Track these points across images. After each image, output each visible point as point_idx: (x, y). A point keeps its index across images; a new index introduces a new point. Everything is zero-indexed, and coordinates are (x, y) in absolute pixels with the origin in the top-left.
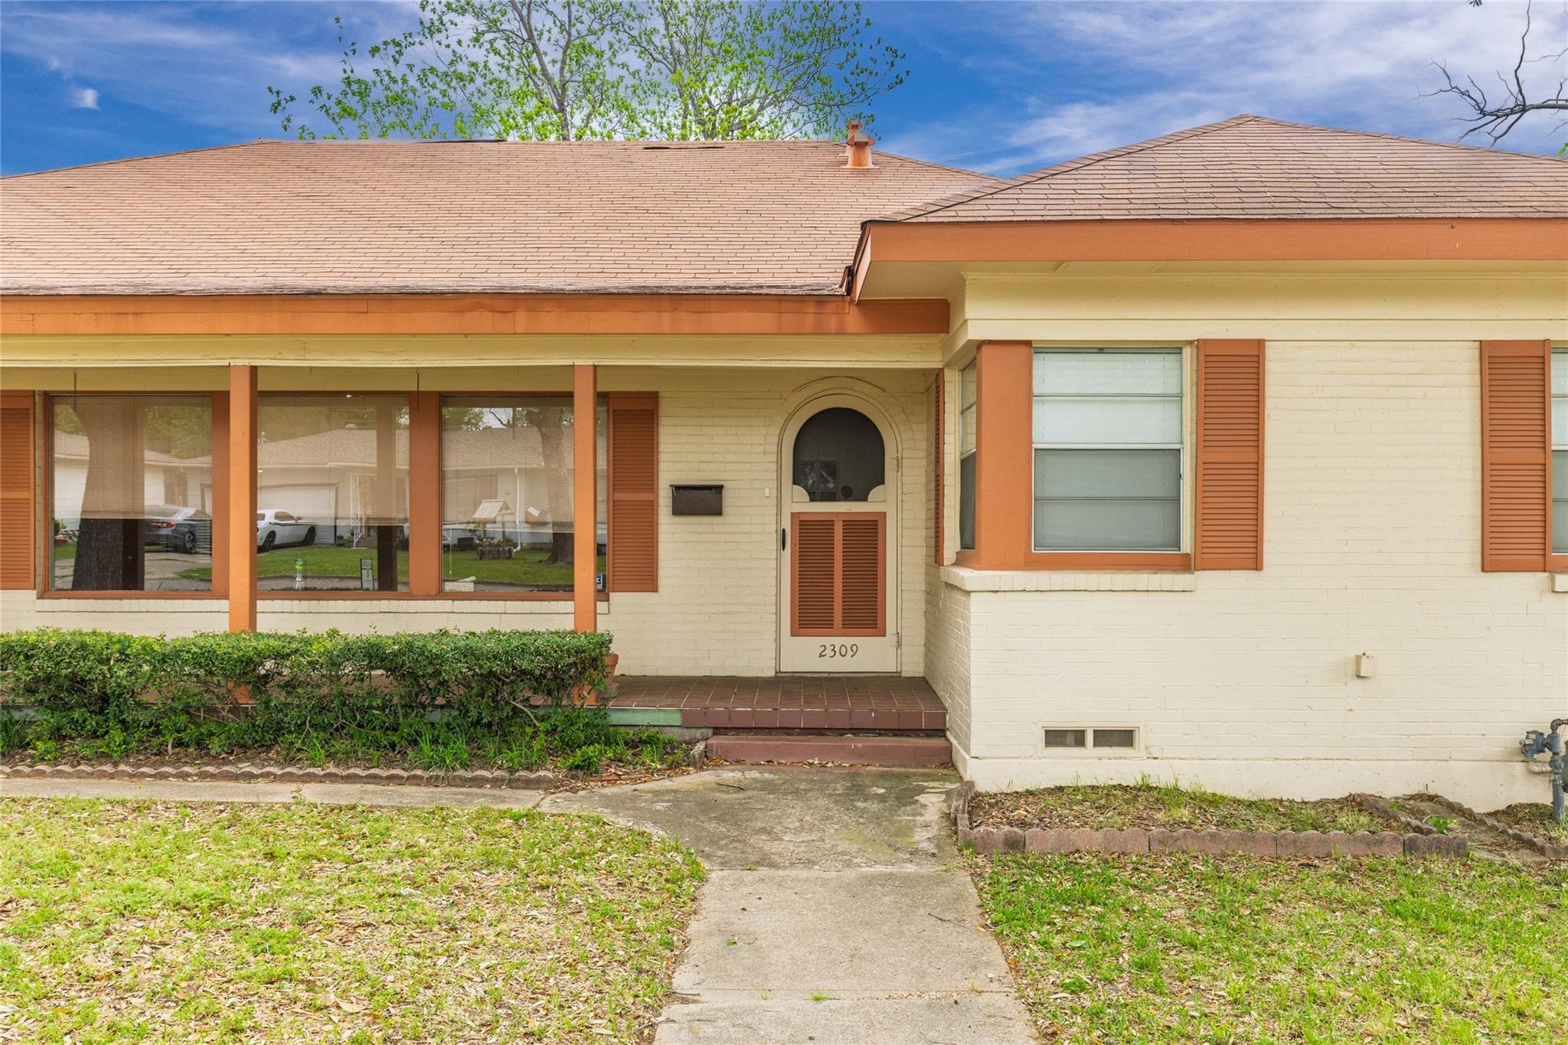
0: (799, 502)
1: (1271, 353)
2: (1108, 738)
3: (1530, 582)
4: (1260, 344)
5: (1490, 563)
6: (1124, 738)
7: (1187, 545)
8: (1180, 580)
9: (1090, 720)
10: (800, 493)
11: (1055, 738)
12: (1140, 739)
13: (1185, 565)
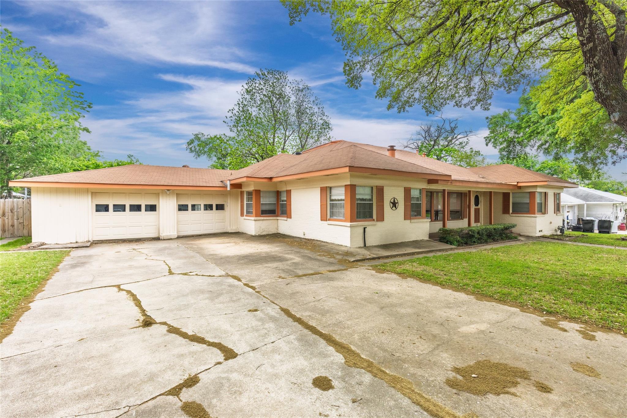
0: (475, 206)
9: (541, 229)
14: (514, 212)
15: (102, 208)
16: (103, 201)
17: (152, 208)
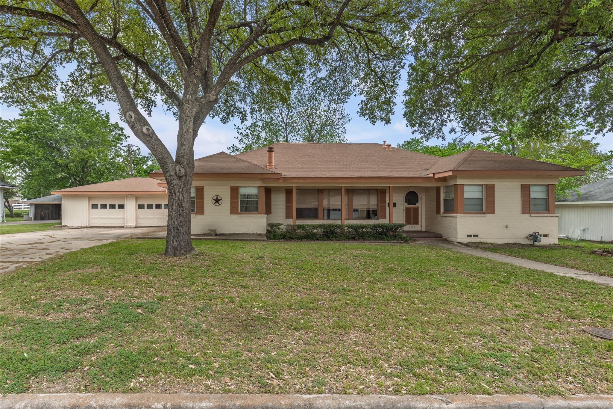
0: (406, 205)
1: (496, 186)
2: (475, 236)
3: (528, 215)
4: (494, 184)
5: (523, 213)
6: (476, 236)
7: (484, 210)
8: (484, 215)
9: (472, 234)
10: (406, 204)
11: (469, 236)
12: (479, 236)
13: (484, 213)
14: (446, 211)
15: (94, 206)
16: (95, 203)
17: (121, 207)
